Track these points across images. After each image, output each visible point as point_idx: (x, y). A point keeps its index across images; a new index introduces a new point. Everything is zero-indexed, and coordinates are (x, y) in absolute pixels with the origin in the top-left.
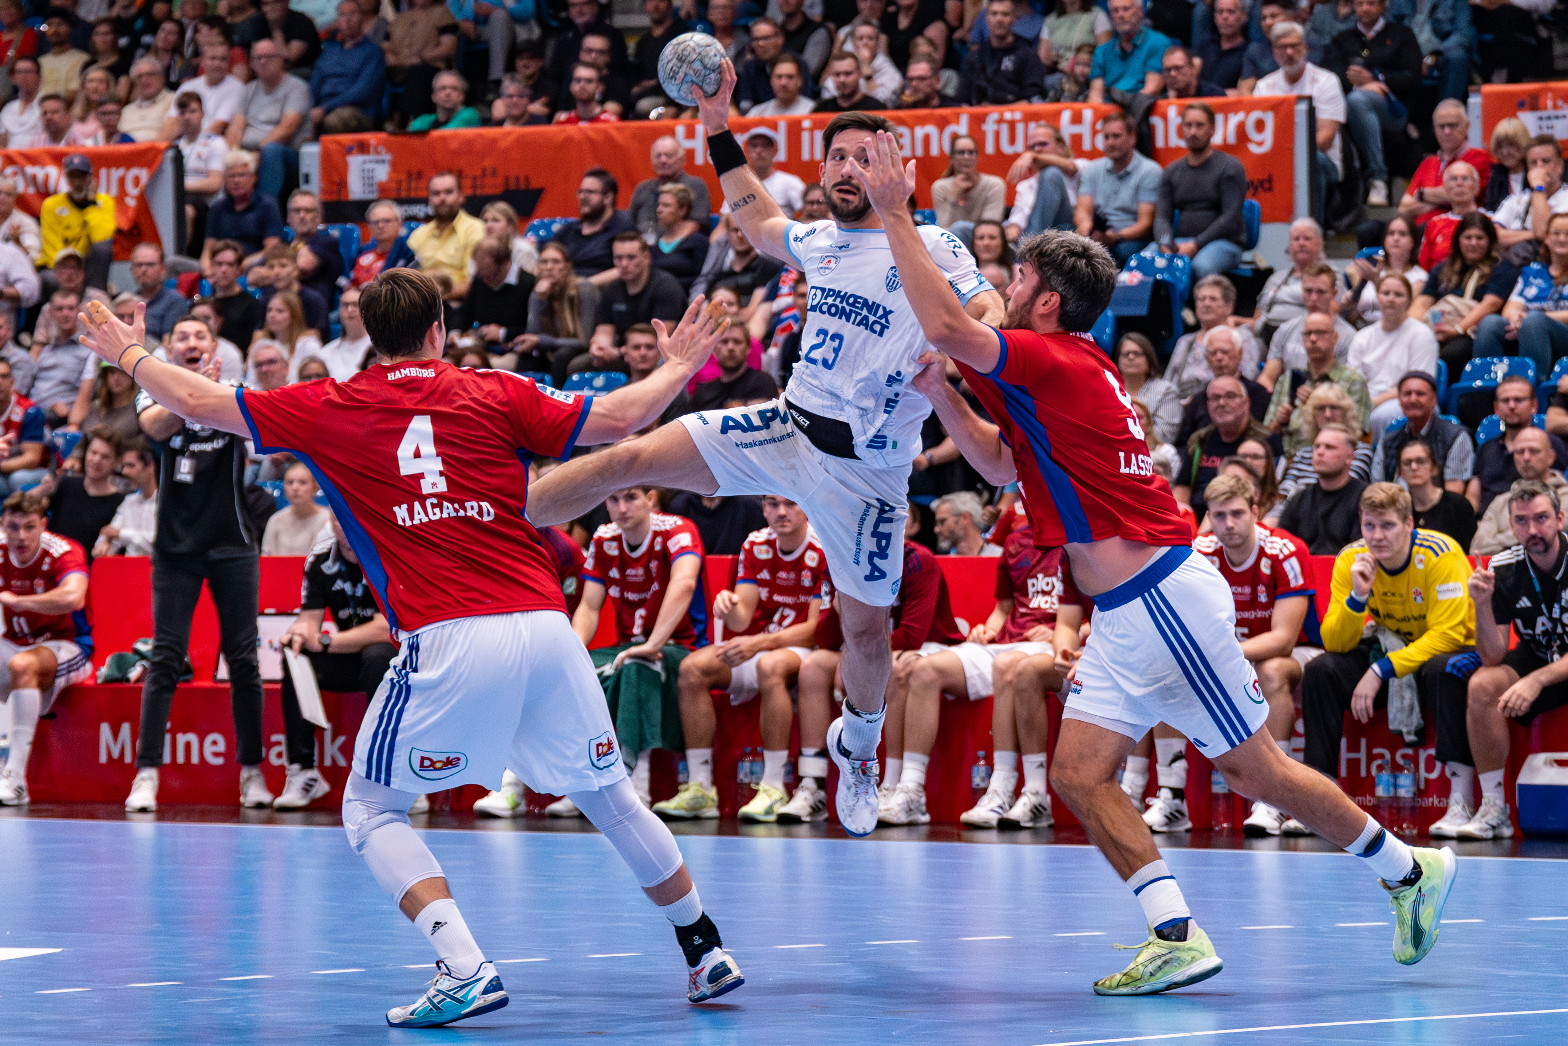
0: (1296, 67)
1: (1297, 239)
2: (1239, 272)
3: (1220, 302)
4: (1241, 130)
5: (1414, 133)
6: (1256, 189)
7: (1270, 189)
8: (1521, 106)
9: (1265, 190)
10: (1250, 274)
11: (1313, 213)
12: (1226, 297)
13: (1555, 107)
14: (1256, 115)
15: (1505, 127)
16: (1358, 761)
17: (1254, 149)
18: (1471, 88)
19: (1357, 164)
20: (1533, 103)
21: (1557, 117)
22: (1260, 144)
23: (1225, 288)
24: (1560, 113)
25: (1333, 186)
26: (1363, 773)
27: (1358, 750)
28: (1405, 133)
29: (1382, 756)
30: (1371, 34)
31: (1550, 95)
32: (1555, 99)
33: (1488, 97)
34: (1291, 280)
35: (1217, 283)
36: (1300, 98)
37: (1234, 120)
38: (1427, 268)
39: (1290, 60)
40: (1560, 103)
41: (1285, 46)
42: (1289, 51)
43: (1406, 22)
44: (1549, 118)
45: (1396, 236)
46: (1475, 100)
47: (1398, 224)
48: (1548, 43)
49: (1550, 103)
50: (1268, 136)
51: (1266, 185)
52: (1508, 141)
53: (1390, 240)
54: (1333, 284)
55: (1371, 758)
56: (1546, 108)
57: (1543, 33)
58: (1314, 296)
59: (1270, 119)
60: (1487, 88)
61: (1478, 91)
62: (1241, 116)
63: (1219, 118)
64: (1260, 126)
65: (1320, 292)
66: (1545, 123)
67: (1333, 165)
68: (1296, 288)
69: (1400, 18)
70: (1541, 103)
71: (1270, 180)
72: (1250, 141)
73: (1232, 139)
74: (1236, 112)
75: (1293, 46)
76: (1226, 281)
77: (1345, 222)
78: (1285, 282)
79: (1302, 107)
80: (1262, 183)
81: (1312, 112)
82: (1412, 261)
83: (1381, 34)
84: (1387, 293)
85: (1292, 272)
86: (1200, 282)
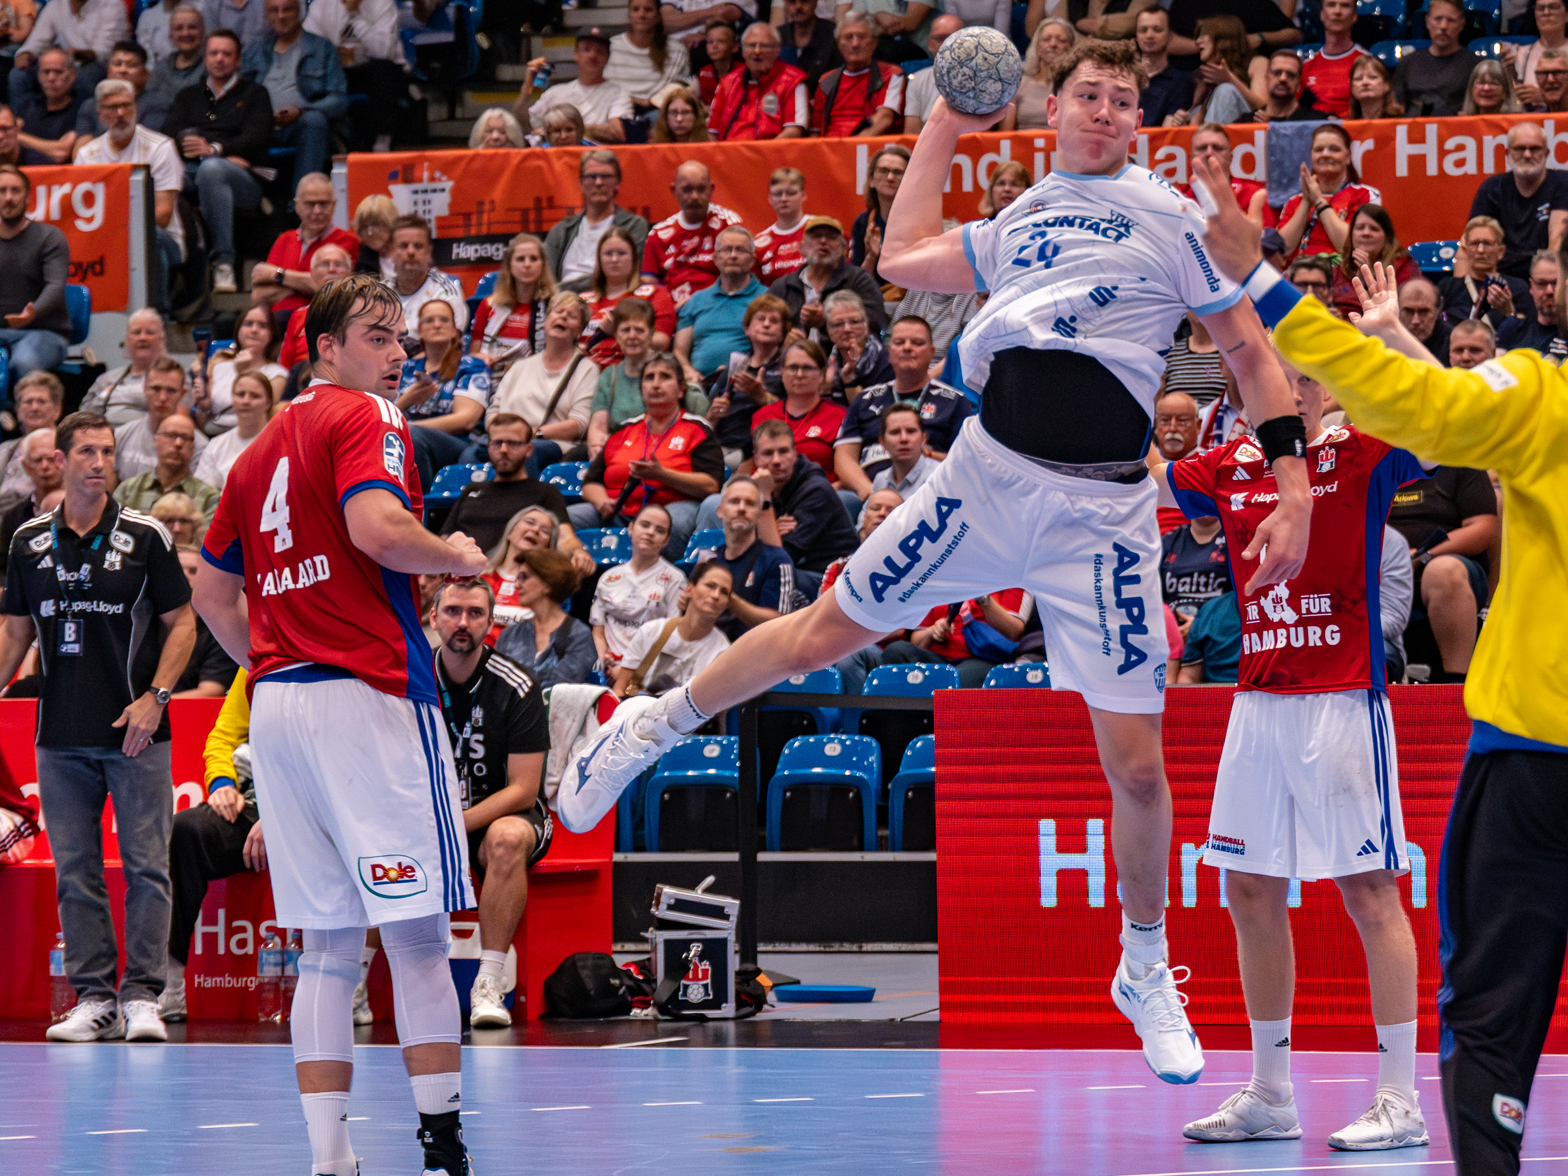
0: (127, 131)
1: (138, 332)
2: (66, 369)
3: (49, 405)
4: (66, 204)
5: (268, 207)
6: (85, 272)
7: (102, 273)
8: (394, 177)
9: (95, 274)
10: (77, 371)
11: (153, 302)
12: (54, 397)
13: (432, 179)
14: (84, 187)
15: (370, 204)
16: (215, 935)
17: (81, 225)
18: (334, 157)
19: (201, 244)
20: (407, 174)
21: (434, 191)
22: (90, 220)
23: (53, 388)
24: (438, 185)
25: (176, 269)
26: (221, 951)
27: (215, 923)
28: (259, 209)
29: (243, 930)
30: (220, 92)
31: (426, 165)
32: (432, 171)
33: (354, 168)
34: (127, 380)
35: (43, 382)
36: (135, 168)
37: (58, 192)
38: (287, 364)
39: (121, 123)
40: (437, 174)
41: (115, 106)
42: (120, 111)
43: (258, 80)
44: (425, 191)
45: (254, 328)
46: (339, 170)
47: (257, 314)
48: (423, 105)
49: (426, 175)
50: (98, 210)
51: (98, 268)
52: (372, 220)
53: (245, 330)
54: (183, 382)
55: (230, 932)
56: (420, 180)
57: (415, 92)
58: (163, 396)
59: (100, 192)
60: (353, 157)
61: (344, 160)
62: (66, 188)
63: (41, 190)
64: (89, 199)
65: (170, 390)
66: (420, 197)
67: (176, 246)
68: (135, 388)
69: (254, 73)
70: (417, 174)
71: (101, 261)
72: (77, 217)
73: (55, 214)
74: (62, 184)
75: (125, 105)
76: (53, 379)
77: (190, 310)
78: (121, 382)
79: (138, 178)
80: (92, 265)
81: (149, 183)
82: (268, 355)
83: (230, 93)
84: (242, 394)
85: (128, 371)
86: (22, 381)
